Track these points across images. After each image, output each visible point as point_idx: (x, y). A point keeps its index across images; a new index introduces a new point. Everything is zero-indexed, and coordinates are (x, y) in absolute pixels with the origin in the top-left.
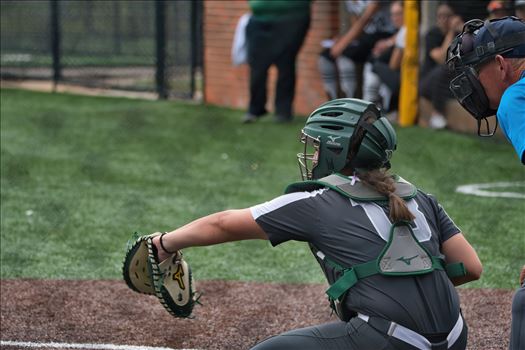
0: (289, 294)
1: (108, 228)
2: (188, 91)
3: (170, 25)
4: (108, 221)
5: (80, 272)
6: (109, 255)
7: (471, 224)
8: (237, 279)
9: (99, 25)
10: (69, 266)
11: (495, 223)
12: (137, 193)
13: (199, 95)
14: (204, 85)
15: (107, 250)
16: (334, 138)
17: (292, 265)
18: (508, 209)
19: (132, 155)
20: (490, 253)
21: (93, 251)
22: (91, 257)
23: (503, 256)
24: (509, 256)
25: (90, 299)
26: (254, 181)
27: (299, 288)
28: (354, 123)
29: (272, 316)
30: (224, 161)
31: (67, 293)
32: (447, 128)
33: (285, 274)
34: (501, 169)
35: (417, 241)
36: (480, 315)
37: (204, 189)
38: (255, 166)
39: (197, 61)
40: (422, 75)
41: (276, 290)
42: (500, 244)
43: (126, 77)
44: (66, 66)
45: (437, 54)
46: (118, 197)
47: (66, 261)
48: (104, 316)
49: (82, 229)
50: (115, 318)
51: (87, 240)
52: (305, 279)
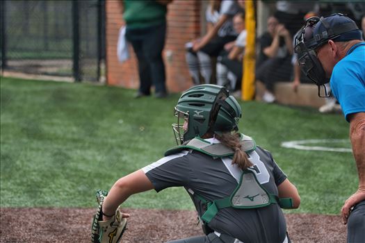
0: (166, 217)
1: (40, 171)
2: (95, 76)
3: (82, 30)
4: (39, 166)
5: (20, 202)
6: (40, 190)
7: (292, 168)
8: (130, 207)
9: (33, 30)
10: (12, 198)
11: (308, 168)
12: (60, 147)
13: (103, 79)
14: (107, 72)
15: (39, 187)
16: (198, 112)
17: (168, 197)
18: (318, 158)
19: (56, 121)
20: (305, 188)
21: (29, 188)
22: (28, 192)
23: (314, 191)
24: (318, 191)
25: (27, 221)
26: (142, 139)
27: (172, 213)
28: (212, 101)
29: (154, 232)
30: (120, 125)
31: (11, 217)
32: (275, 102)
33: (163, 203)
34: (313, 131)
35: (259, 184)
36: (298, 231)
37: (107, 144)
38: (142, 129)
39: (102, 55)
40: (258, 66)
41: (156, 215)
42: (312, 182)
43: (52, 66)
44: (10, 59)
45: (268, 51)
46: (46, 150)
47: (10, 194)
48: (37, 233)
49: (21, 172)
50: (45, 234)
51: (25, 180)
52: (176, 206)
